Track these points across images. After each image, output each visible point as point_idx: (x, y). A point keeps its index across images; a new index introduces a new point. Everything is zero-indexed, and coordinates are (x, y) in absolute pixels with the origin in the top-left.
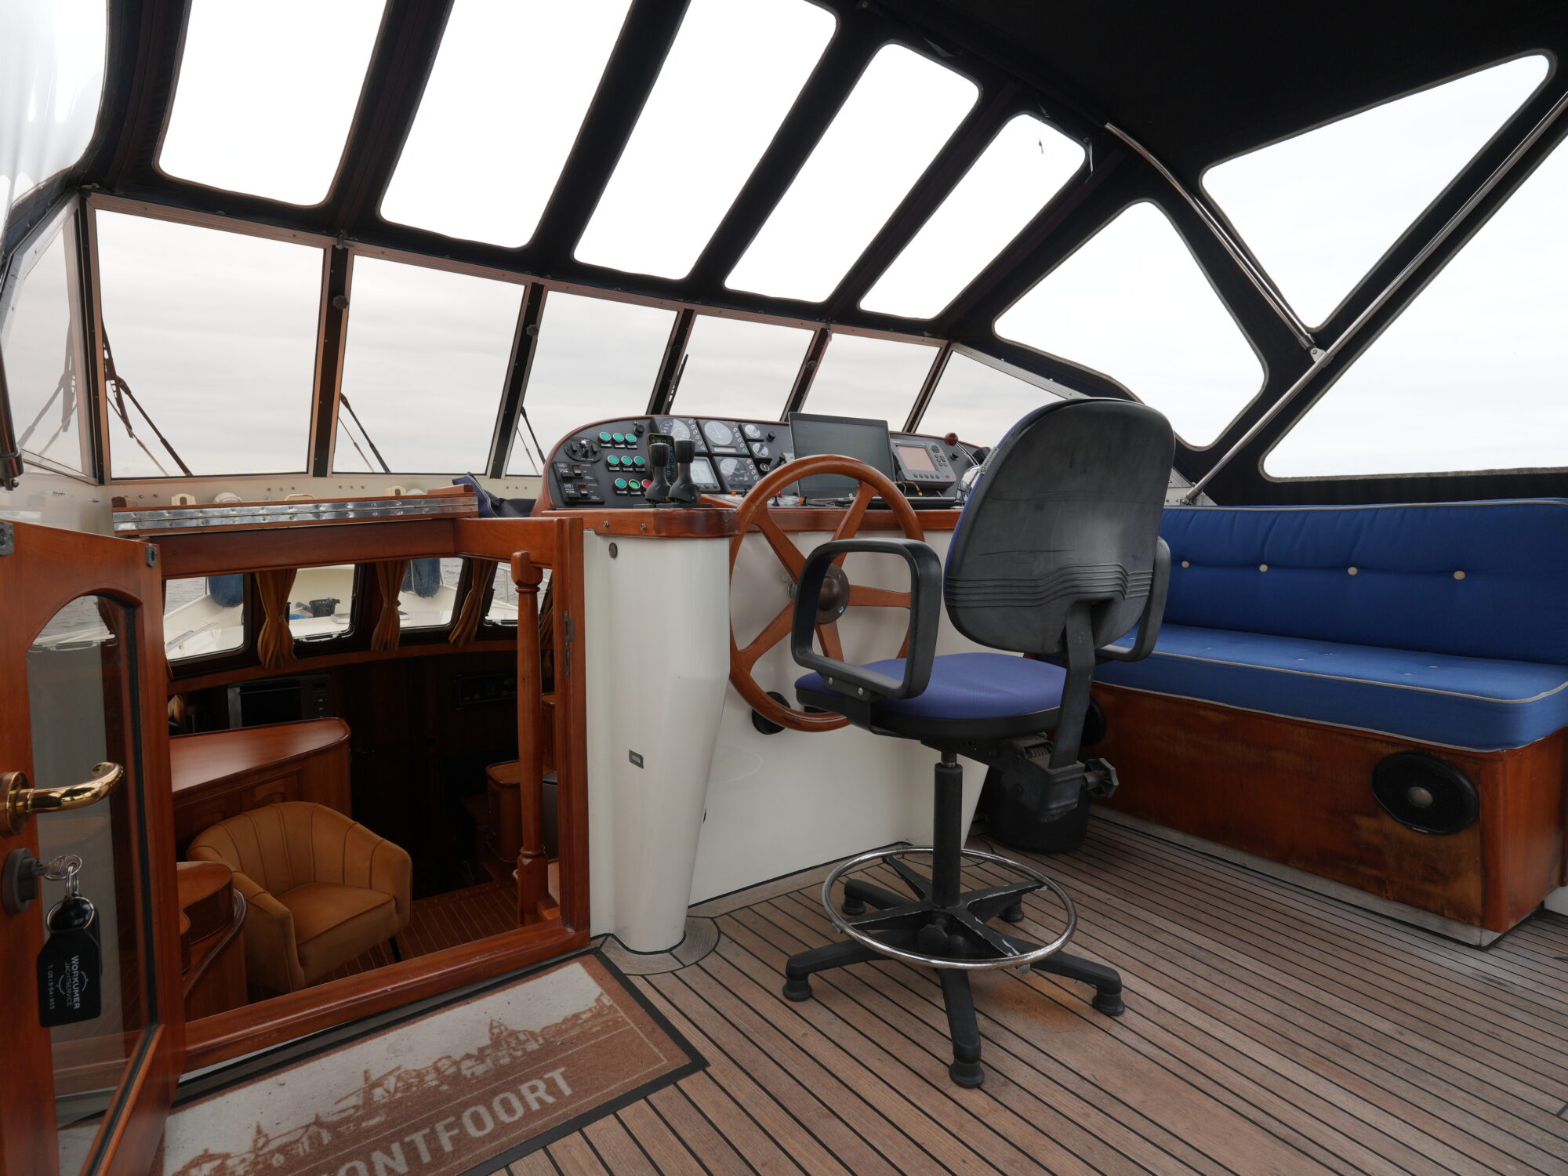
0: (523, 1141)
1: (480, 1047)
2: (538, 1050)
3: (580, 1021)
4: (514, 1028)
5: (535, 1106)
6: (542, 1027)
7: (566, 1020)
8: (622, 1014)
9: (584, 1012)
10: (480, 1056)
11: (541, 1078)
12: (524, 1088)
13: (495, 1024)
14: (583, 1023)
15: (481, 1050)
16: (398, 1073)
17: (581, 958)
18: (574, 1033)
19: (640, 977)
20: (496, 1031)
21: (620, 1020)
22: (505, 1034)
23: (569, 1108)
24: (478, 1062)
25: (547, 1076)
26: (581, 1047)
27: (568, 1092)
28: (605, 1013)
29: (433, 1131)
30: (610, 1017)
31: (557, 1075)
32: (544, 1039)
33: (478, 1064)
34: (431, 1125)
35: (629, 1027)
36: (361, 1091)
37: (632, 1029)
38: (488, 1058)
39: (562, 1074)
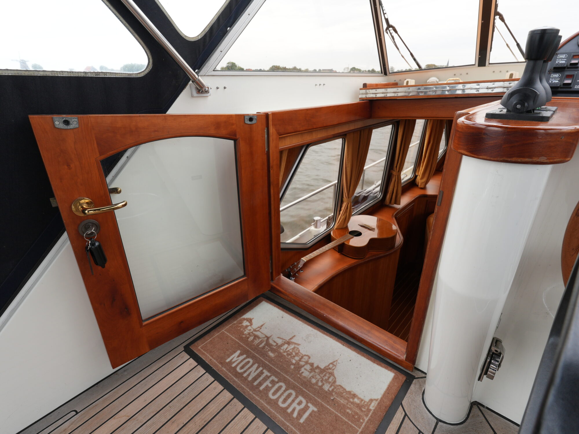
0: (269, 416)
1: (319, 366)
2: (325, 391)
3: (351, 400)
4: (335, 372)
5: (289, 410)
6: (340, 384)
7: (349, 392)
8: (366, 419)
9: (359, 398)
10: (313, 369)
11: (307, 402)
12: (300, 398)
13: (335, 363)
14: (350, 402)
15: (318, 367)
16: (296, 346)
17: (398, 373)
18: (342, 401)
19: (404, 413)
20: (331, 366)
21: (361, 420)
22: (330, 371)
23: (291, 427)
24: (310, 371)
25: (309, 405)
26: (333, 410)
27: (302, 421)
28: (363, 409)
29: (270, 376)
30: (361, 414)
31: (312, 408)
32: (333, 390)
33: (308, 371)
34: (272, 374)
35: (358, 429)
36: (285, 341)
37: (358, 431)
38: (314, 373)
39: (313, 411)
